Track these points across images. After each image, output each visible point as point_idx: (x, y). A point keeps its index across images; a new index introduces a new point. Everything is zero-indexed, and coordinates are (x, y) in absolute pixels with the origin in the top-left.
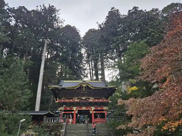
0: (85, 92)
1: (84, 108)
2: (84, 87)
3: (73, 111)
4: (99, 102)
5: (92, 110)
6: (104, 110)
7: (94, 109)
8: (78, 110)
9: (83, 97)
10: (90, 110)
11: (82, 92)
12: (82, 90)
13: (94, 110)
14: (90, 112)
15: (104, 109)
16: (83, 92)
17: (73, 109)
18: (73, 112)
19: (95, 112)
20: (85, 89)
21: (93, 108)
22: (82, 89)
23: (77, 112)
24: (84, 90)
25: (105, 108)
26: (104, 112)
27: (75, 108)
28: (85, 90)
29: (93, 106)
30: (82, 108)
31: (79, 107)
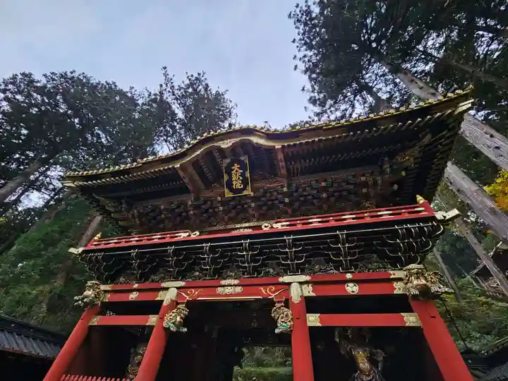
0: (245, 193)
1: (228, 290)
2: (236, 167)
3: (155, 307)
4: (341, 228)
5: (287, 303)
6: (402, 304)
7: (309, 291)
8: (189, 304)
9: (238, 226)
10: (271, 303)
11: (228, 194)
13: (311, 305)
14: (274, 323)
15: (398, 288)
16: (231, 195)
17: (160, 296)
18: (152, 320)
19: (313, 320)
20: (243, 175)
21: (299, 287)
22: (226, 178)
23: (172, 320)
24: (237, 184)
25: (405, 280)
26: (410, 319)
27: (169, 292)
28: (245, 182)
29: (299, 269)
30: (220, 290)
31: (200, 283)
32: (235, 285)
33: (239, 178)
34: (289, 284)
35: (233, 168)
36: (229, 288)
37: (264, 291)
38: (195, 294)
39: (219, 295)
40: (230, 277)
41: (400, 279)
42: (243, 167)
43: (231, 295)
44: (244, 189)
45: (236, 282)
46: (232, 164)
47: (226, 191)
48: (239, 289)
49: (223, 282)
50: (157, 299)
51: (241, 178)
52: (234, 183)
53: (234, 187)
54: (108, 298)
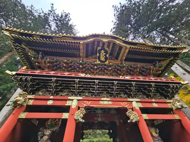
0: (106, 63)
1: (105, 103)
2: (103, 51)
5: (133, 109)
7: (140, 105)
8: (86, 108)
10: (126, 110)
12: (99, 58)
14: (129, 118)
15: (169, 106)
16: (99, 62)
17: (68, 103)
18: (65, 115)
19: (145, 116)
20: (105, 55)
21: (136, 104)
22: (98, 55)
23: (79, 115)
24: (103, 59)
26: (177, 117)
27: (73, 102)
28: (106, 59)
29: (135, 96)
30: (101, 102)
31: (90, 98)
32: (109, 101)
33: (103, 56)
34: (132, 102)
35: (101, 52)
36: (106, 102)
37: (122, 104)
38: (88, 104)
39: (101, 105)
40: (104, 97)
41: (170, 103)
42: (106, 52)
43: (107, 105)
44: (106, 61)
45: (109, 99)
46: (101, 50)
47: (98, 60)
48: (110, 103)
49: (102, 99)
50: (66, 105)
51: (104, 57)
52: (101, 58)
53: (101, 59)
54: (31, 103)
